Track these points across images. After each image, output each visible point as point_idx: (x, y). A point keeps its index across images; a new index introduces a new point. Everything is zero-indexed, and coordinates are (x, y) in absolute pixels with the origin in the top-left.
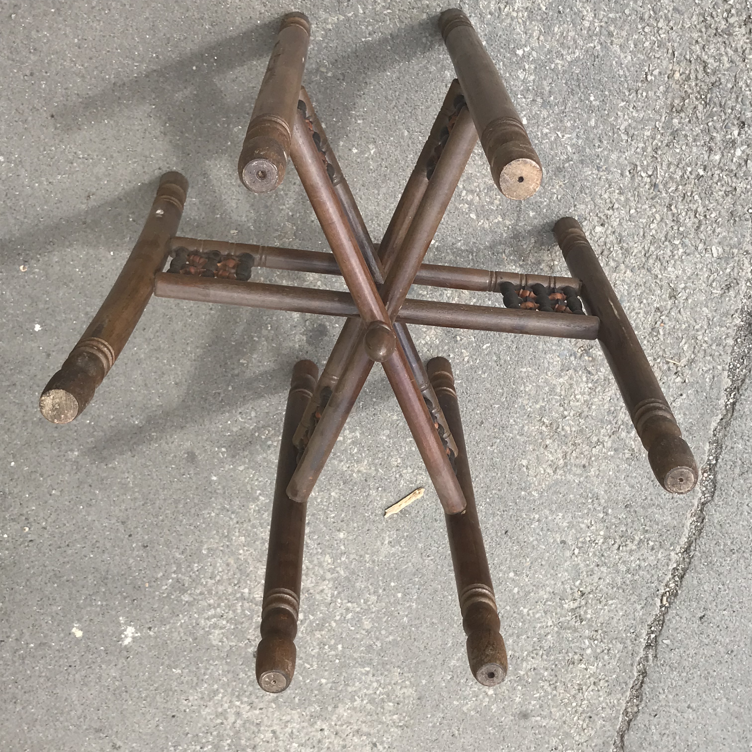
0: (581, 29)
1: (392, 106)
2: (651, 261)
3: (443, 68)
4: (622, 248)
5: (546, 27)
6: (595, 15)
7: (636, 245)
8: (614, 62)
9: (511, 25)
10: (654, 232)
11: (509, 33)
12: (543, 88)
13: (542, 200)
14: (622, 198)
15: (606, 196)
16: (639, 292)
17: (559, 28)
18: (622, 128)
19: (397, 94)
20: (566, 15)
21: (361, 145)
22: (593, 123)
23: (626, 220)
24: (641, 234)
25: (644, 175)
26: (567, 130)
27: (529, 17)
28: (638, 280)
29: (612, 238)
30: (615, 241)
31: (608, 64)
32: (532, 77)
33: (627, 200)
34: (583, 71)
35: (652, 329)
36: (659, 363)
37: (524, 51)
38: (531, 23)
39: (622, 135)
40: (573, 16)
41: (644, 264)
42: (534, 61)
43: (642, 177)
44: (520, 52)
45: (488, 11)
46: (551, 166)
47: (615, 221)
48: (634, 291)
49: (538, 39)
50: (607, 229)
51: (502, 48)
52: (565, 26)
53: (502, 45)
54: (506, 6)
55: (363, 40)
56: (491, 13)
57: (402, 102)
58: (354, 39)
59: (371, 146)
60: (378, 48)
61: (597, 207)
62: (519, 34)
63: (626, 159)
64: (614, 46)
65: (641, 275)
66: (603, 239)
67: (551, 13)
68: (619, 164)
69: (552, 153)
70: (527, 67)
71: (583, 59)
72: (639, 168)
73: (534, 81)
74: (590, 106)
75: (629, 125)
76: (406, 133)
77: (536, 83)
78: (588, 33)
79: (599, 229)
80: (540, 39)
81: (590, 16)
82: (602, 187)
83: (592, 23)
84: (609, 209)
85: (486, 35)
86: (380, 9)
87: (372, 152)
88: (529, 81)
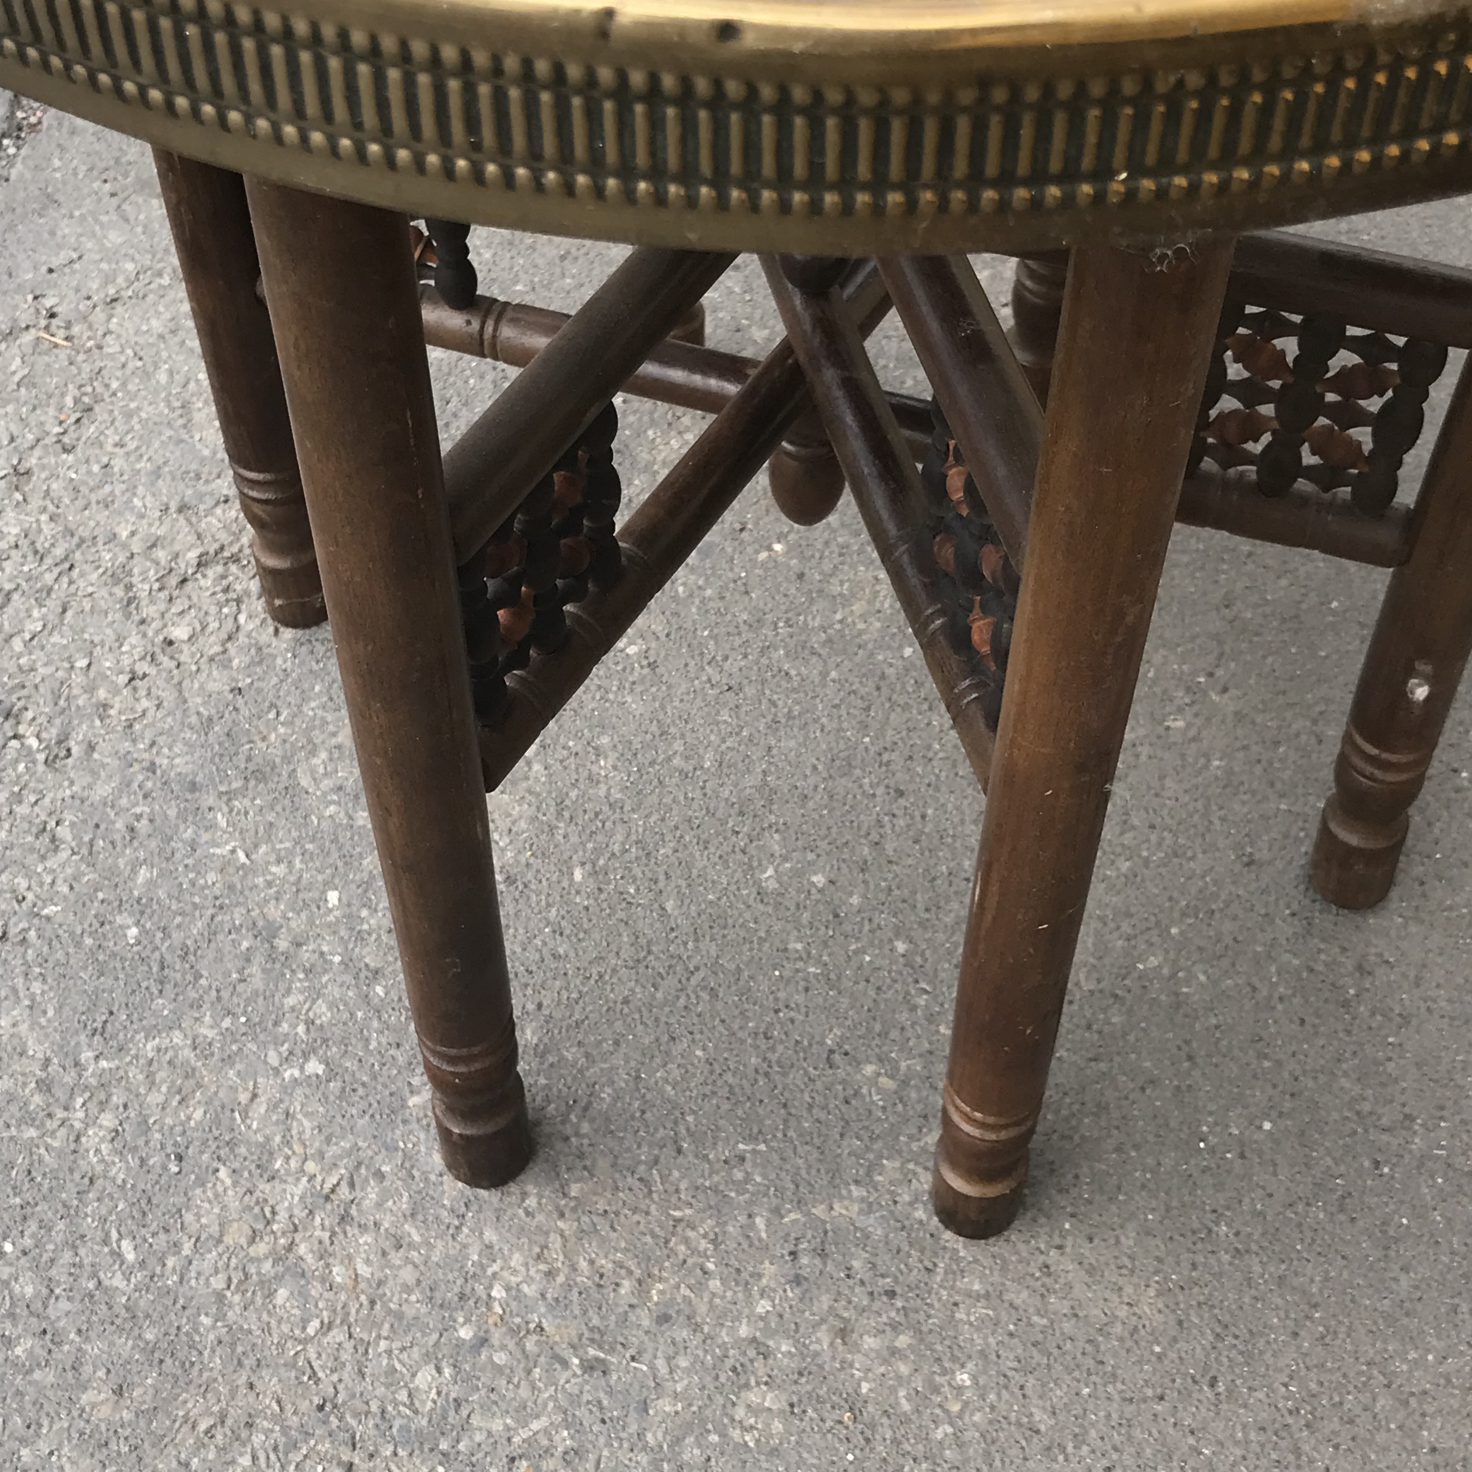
0: (125, 1106)
1: (701, 974)
2: (59, 552)
3: (541, 1053)
4: (129, 587)
5: (226, 1122)
6: (77, 1140)
7: (90, 589)
8: (51, 1013)
9: (328, 1141)
10: (36, 613)
11: (339, 1118)
12: (264, 971)
13: (320, 712)
14: (102, 694)
15: (145, 703)
16: (107, 488)
17: (189, 1118)
18: (64, 855)
19: (682, 1001)
20: (163, 1147)
21: (798, 891)
22: (143, 873)
23: (102, 644)
24: (69, 614)
25: (33, 743)
26: (218, 865)
27: (271, 1154)
28: (102, 516)
29: (149, 611)
30: (143, 603)
31: (67, 1011)
32: (290, 1001)
33: (90, 689)
34: (143, 1000)
35: (90, 409)
36: (89, 338)
37: (302, 1069)
38: (268, 1139)
39: (69, 838)
40: (141, 1142)
41: (79, 546)
42: (277, 1042)
43: (38, 737)
44: (315, 1067)
45: (387, 1183)
46: (281, 786)
47: (133, 647)
48: (117, 492)
49: (255, 1096)
50: (157, 632)
51: (364, 1085)
52: (169, 1121)
53: (361, 1091)
54: (333, 1191)
55: (762, 1147)
56: (380, 1176)
57: (671, 982)
58: (789, 1153)
59: (772, 885)
60: (722, 1122)
61: (175, 681)
62: (306, 1115)
63: (72, 783)
64: (40, 1055)
65: (92, 523)
66: (173, 610)
67: (205, 1157)
68: (95, 774)
69: (271, 817)
70: (301, 1029)
71: (136, 1032)
72: (41, 757)
73: (288, 991)
74: (142, 913)
75: (43, 858)
76: (669, 905)
77: (282, 987)
78: (109, 1096)
79: (180, 633)
80: (249, 1095)
81: (92, 1138)
82: (152, 725)
83: (90, 1121)
84: (145, 675)
85: (405, 1122)
86: (702, 1221)
87: (770, 872)
88: (301, 992)
